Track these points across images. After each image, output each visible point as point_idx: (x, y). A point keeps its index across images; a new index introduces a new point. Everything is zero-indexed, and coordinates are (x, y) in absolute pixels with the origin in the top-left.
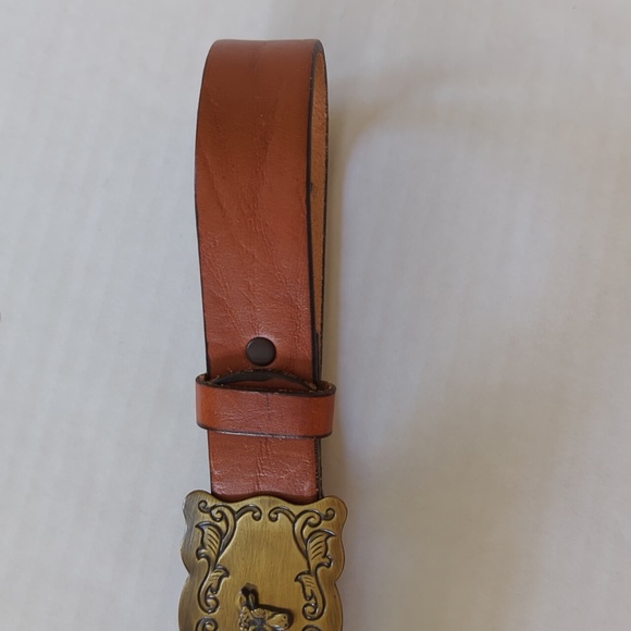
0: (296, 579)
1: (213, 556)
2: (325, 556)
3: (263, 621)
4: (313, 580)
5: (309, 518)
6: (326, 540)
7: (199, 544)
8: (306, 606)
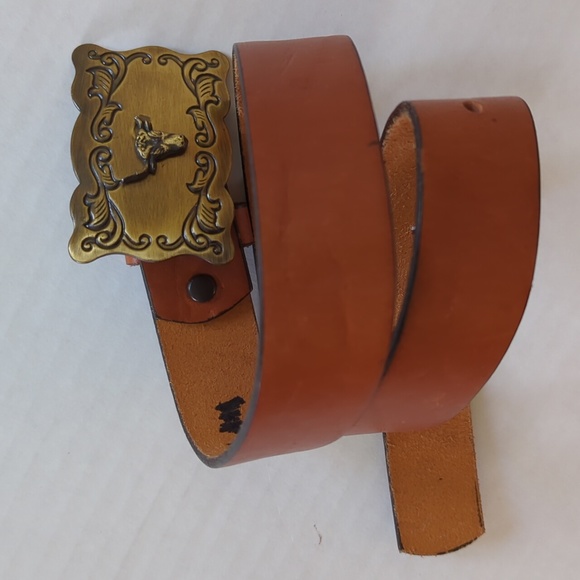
0: (188, 111)
1: (106, 94)
2: (213, 95)
3: (160, 140)
4: (203, 113)
5: (195, 65)
6: (213, 82)
7: (91, 85)
8: (198, 135)
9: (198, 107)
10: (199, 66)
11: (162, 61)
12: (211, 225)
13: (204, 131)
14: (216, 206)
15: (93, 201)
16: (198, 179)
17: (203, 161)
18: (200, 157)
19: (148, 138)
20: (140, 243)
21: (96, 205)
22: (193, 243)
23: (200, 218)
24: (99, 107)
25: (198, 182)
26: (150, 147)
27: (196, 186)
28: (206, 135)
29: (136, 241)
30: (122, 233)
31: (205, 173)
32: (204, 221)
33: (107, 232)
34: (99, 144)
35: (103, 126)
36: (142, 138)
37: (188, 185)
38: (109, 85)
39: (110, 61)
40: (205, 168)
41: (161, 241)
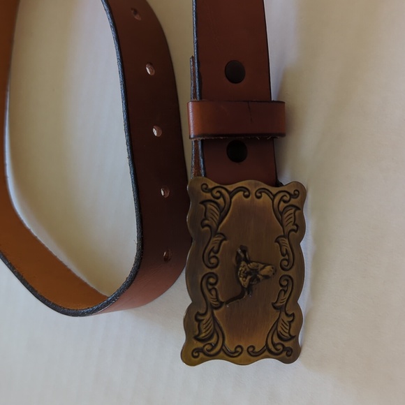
9: (284, 236)
10: (285, 198)
11: (259, 195)
12: (287, 335)
13: (287, 257)
14: (291, 319)
15: (202, 318)
16: (280, 299)
17: (285, 283)
18: (282, 280)
19: (248, 270)
20: (236, 352)
21: (204, 322)
22: (273, 350)
23: (279, 329)
24: (209, 238)
25: (280, 301)
26: (249, 277)
27: (278, 304)
28: (288, 260)
29: (233, 350)
30: (223, 344)
31: (285, 292)
32: (282, 331)
33: (211, 344)
34: (209, 270)
35: (212, 254)
36: (243, 269)
37: (273, 304)
38: (218, 217)
39: (218, 195)
40: (286, 289)
41: (251, 349)
